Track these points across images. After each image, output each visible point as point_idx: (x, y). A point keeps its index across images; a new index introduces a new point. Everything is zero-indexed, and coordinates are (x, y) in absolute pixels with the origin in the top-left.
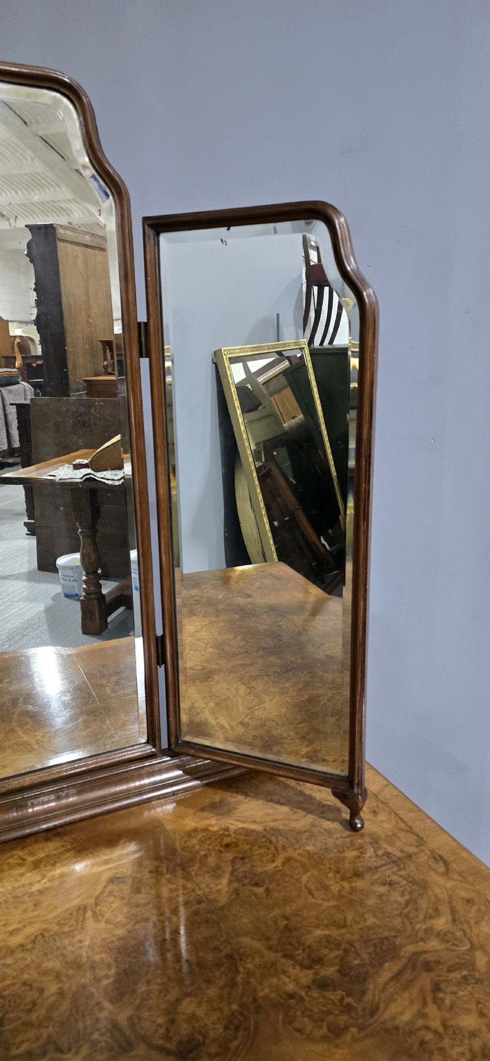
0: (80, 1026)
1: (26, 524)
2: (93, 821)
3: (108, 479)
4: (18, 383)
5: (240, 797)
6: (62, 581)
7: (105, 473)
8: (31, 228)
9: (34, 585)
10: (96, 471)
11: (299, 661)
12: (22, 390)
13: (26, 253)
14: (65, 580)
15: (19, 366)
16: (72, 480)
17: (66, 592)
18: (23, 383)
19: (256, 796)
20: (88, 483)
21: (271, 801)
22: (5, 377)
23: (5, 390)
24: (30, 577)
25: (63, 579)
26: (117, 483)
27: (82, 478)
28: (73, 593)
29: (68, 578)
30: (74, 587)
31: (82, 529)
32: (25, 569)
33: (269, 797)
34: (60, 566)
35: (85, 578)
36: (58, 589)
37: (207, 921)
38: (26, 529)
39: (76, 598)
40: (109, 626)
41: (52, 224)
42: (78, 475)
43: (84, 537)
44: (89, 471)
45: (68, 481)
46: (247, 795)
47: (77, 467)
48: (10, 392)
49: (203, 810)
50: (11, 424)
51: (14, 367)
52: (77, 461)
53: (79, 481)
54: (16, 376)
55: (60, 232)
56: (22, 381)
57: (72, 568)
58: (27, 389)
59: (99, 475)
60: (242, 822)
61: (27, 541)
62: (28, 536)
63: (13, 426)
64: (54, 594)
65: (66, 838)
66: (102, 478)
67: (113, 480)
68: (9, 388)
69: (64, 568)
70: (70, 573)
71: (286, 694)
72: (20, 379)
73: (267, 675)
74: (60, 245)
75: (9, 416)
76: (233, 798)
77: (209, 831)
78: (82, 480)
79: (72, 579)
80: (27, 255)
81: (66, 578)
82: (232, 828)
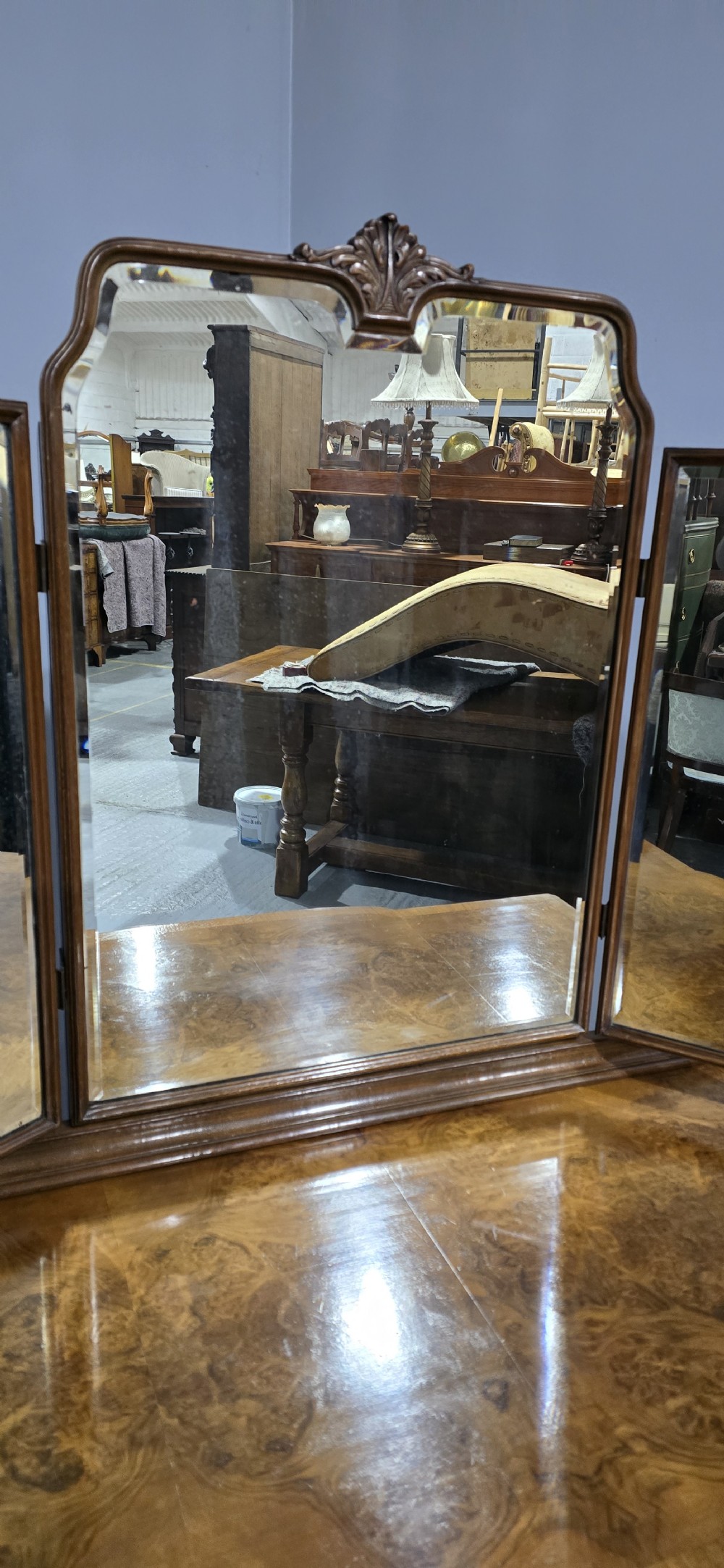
0: (605, 1284)
1: (172, 739)
2: (519, 1101)
3: (335, 693)
4: (145, 536)
5: (677, 1093)
6: (241, 823)
7: (330, 683)
8: (216, 330)
9: (197, 825)
10: (317, 681)
11: (688, 948)
12: (150, 547)
13: (204, 363)
14: (246, 821)
15: (148, 512)
16: (286, 690)
17: (244, 837)
18: (152, 536)
19: (695, 1092)
20: (307, 696)
21: (715, 1099)
22: (130, 527)
23: (129, 545)
24: (190, 813)
25: (243, 820)
26: (347, 699)
27: (299, 688)
28: (254, 839)
29: (249, 819)
30: (255, 831)
31: (289, 755)
32: (180, 802)
33: (710, 1095)
34: (240, 801)
35: (285, 820)
36: (233, 832)
37: (693, 1207)
38: (172, 746)
39: (257, 846)
40: (310, 888)
41: (246, 326)
42: (294, 684)
43: (291, 766)
44: (307, 679)
45: (281, 690)
46: (683, 1091)
47: (289, 672)
48: (135, 548)
49: (639, 1101)
50: (134, 595)
51: (141, 513)
52: (288, 664)
53: (296, 691)
54: (144, 526)
55: (255, 337)
56: (151, 533)
57: (257, 807)
58: (157, 545)
59: (322, 686)
60: (690, 1117)
61: (174, 762)
62: (173, 756)
63: (137, 597)
64: (227, 839)
65: (499, 1116)
66: (327, 690)
67: (340, 694)
68: (134, 542)
69: (244, 804)
70: (253, 812)
71: (686, 985)
72: (149, 531)
73: (654, 963)
74: (254, 356)
75: (133, 582)
76: (671, 1094)
77: (655, 1123)
78: (300, 691)
79: (255, 820)
80: (205, 367)
81: (246, 818)
82: (681, 1122)
